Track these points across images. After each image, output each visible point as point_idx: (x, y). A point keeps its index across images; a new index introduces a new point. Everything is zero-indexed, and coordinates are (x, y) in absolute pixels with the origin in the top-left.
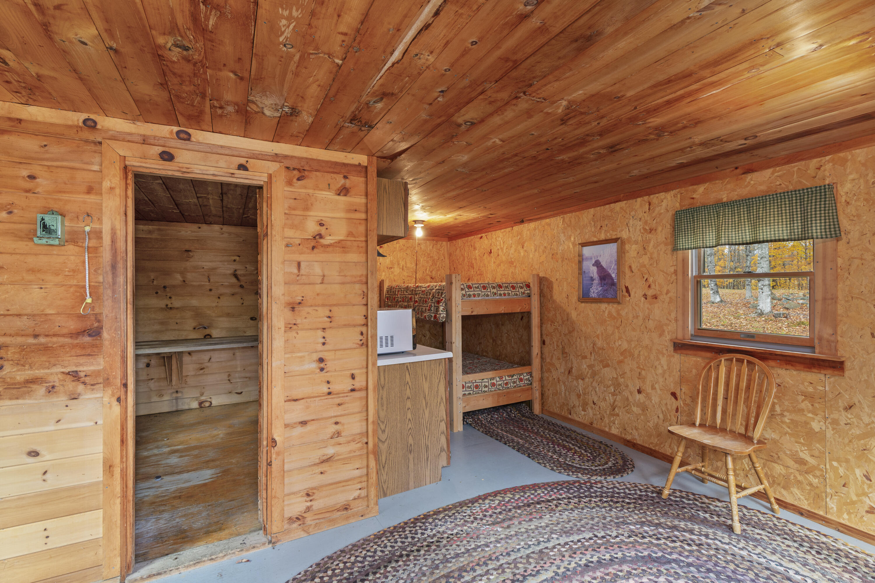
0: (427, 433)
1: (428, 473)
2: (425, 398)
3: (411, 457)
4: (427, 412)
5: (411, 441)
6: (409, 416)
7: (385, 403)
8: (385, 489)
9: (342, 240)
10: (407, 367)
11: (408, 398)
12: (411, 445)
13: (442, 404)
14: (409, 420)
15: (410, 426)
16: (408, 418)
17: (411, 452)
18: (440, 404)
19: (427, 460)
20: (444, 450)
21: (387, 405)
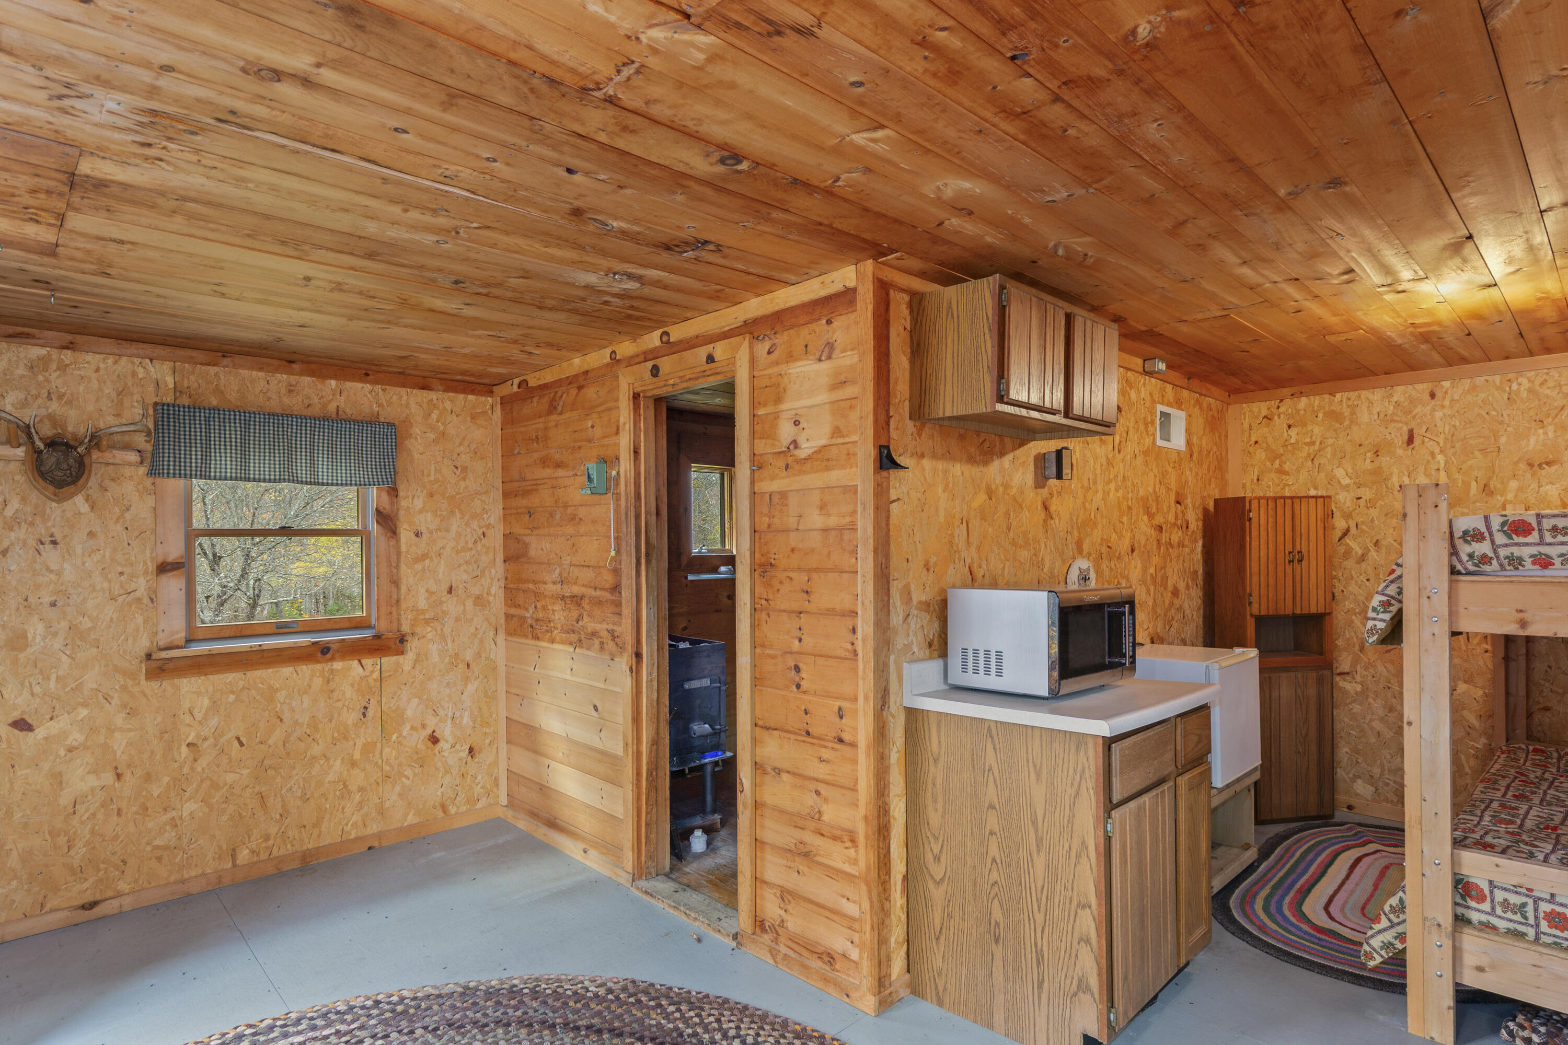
0: (1039, 918)
1: (1041, 1022)
2: (1034, 823)
3: (998, 952)
4: (1040, 862)
5: (997, 914)
6: (994, 851)
7: (940, 797)
8: (941, 989)
9: (825, 446)
10: (989, 730)
11: (992, 807)
12: (997, 924)
13: (1084, 860)
14: (994, 860)
15: (995, 876)
16: (991, 854)
17: (997, 940)
18: (1078, 856)
19: (1040, 986)
20: (1088, 990)
21: (945, 803)
